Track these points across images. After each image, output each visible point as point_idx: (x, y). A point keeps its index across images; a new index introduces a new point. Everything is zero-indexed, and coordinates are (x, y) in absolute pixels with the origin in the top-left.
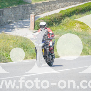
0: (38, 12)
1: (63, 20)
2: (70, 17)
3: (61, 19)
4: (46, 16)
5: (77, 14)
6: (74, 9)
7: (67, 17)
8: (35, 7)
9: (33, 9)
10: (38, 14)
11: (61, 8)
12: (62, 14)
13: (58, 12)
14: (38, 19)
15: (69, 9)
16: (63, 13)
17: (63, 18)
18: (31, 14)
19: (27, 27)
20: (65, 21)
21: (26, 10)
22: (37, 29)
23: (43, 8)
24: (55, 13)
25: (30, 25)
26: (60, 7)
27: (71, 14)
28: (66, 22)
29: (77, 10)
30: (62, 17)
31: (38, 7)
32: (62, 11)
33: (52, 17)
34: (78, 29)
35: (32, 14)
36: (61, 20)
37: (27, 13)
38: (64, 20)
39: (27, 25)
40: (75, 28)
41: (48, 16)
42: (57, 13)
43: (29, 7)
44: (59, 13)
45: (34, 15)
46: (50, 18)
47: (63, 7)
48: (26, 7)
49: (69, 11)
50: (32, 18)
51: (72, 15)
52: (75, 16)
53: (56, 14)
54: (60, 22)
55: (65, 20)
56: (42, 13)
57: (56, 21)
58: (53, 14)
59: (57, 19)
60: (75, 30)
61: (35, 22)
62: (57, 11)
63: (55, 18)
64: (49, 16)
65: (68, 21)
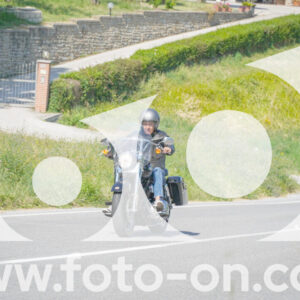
0: (63, 55)
1: (143, 82)
2: (168, 74)
3: (137, 80)
4: (89, 69)
5: (189, 64)
6: (181, 48)
7: (157, 74)
8: (55, 36)
9: (48, 42)
10: (62, 61)
11: (140, 41)
12: (142, 62)
13: (128, 57)
14: (63, 77)
15: (164, 47)
16: (145, 60)
17: (145, 76)
18: (39, 61)
19: (23, 103)
20: (149, 84)
21: (22, 46)
22: (59, 111)
23: (79, 41)
24: (117, 57)
25: (33, 95)
26: (135, 40)
27: (170, 61)
28: (155, 88)
29: (190, 51)
30: (140, 71)
31: (62, 36)
32: (140, 53)
33: (109, 70)
34: (191, 113)
35: (42, 58)
36: (137, 83)
37: (25, 56)
38: (146, 81)
39: (24, 96)
40: (180, 111)
41: (94, 68)
42: (126, 60)
43: (34, 35)
44: (131, 57)
45: (50, 64)
46: (100, 73)
47: (144, 40)
48: (24, 34)
49: (166, 52)
50: (43, 71)
51: (174, 67)
52: (183, 69)
53: (121, 62)
54: (135, 89)
55: (150, 81)
56: (76, 58)
57: (120, 84)
58: (112, 63)
59: (123, 77)
60: (183, 115)
61: (50, 85)
62: (126, 53)
63: (117, 75)
64: (99, 67)
65: (161, 85)
